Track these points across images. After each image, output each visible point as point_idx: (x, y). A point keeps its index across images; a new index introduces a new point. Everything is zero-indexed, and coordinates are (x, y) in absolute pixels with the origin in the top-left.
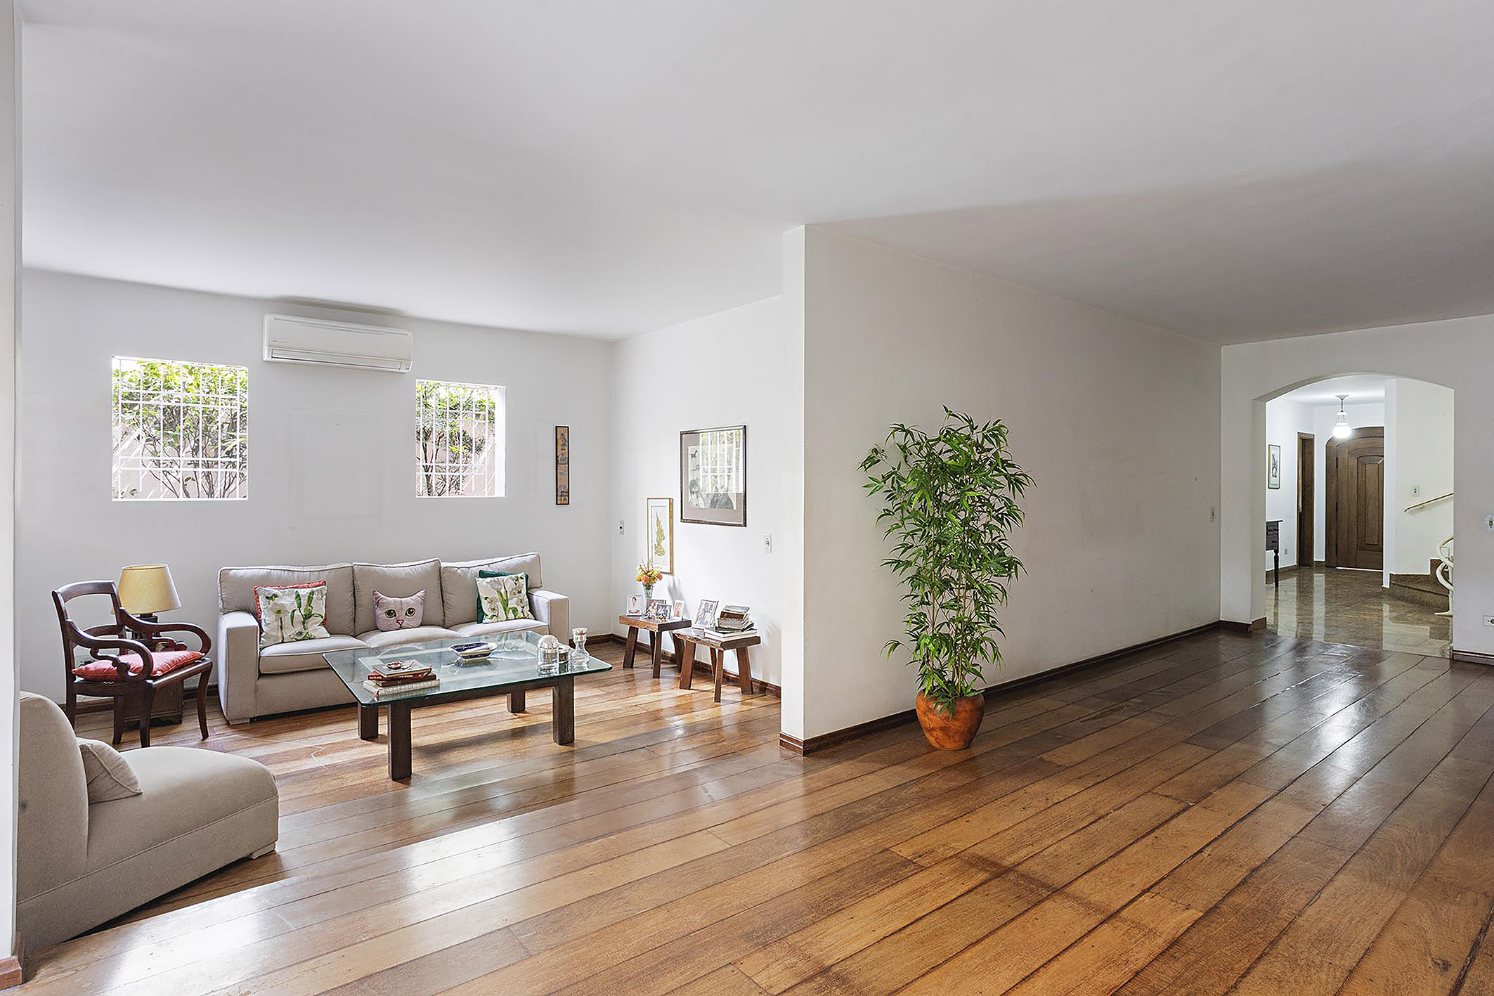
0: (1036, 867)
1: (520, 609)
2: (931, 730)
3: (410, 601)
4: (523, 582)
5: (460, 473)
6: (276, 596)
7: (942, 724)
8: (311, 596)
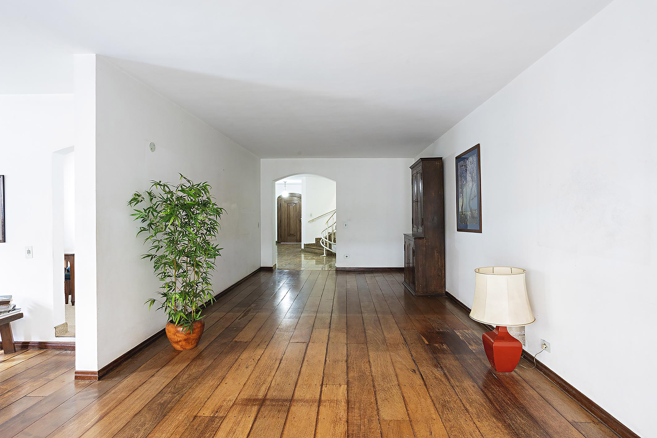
0: (274, 393)
2: (177, 342)
7: (185, 337)
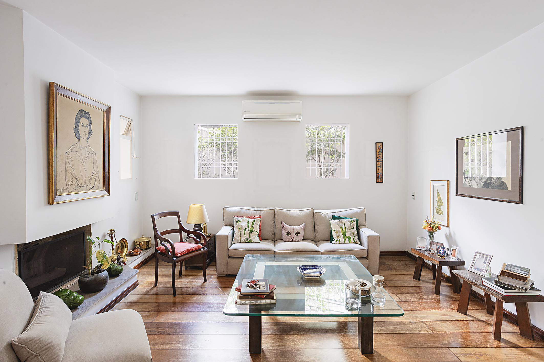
1: (352, 238)
3: (298, 228)
4: (355, 223)
5: (335, 167)
6: (240, 221)
8: (253, 222)
